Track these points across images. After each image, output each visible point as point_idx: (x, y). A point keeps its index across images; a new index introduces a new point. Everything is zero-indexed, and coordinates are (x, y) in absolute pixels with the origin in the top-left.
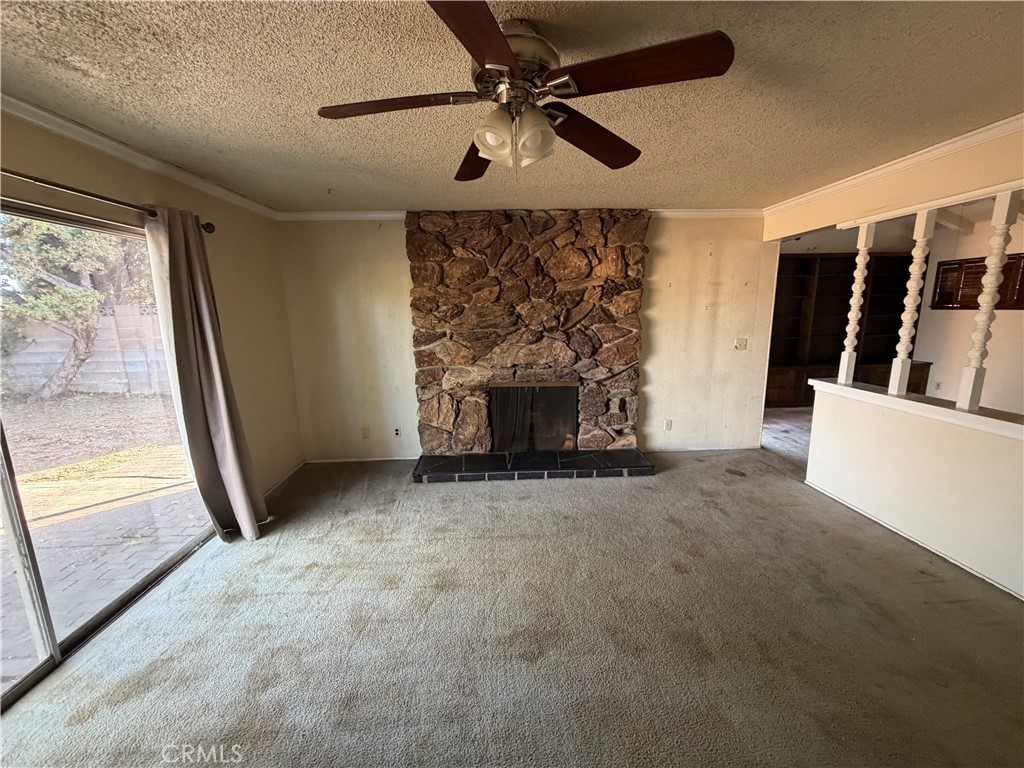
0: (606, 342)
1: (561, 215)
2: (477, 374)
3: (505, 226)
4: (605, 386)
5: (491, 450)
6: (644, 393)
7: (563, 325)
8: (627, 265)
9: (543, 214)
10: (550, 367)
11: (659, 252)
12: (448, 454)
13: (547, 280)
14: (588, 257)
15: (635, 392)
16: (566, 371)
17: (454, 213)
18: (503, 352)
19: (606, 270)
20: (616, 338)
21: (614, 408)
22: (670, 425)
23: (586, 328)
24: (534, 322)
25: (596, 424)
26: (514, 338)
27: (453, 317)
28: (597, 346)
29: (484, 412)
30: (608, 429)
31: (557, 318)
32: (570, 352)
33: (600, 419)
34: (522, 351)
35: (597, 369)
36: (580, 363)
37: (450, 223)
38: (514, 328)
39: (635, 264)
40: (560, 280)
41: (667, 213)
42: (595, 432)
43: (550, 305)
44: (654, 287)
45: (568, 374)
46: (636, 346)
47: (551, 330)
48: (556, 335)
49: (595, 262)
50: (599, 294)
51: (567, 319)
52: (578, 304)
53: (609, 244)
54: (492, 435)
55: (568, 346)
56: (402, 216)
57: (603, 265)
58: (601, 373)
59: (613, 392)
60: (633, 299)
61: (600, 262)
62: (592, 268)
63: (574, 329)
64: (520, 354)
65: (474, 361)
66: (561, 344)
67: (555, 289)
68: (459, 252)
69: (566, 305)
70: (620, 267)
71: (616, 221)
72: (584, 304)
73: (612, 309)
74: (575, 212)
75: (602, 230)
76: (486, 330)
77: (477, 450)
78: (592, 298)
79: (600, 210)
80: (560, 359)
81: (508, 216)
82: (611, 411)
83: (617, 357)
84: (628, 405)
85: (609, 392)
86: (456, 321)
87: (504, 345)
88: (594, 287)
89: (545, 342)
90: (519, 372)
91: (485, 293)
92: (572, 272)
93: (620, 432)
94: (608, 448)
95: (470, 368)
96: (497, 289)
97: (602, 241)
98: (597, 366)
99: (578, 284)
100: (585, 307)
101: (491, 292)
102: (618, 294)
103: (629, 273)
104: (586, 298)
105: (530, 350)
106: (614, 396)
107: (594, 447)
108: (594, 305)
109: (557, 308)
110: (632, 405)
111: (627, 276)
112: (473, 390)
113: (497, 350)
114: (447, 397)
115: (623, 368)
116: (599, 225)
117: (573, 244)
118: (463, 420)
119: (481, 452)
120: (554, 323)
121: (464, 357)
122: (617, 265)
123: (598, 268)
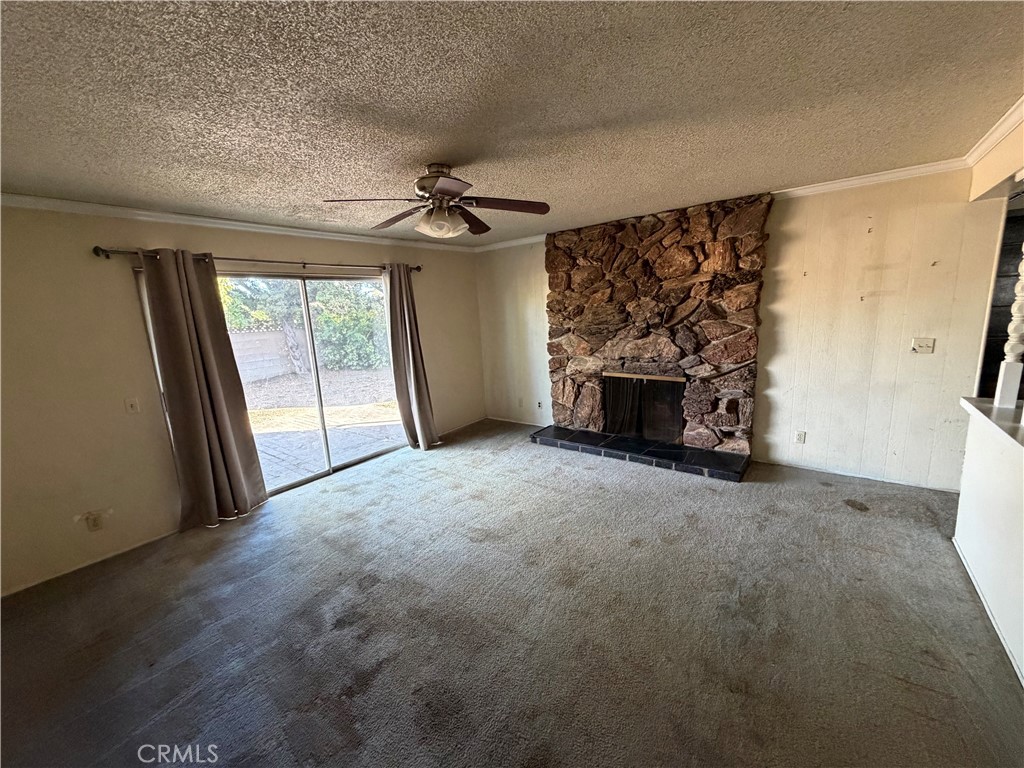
0: (713, 339)
1: (668, 216)
2: (592, 364)
3: (620, 234)
4: (713, 384)
5: (603, 430)
6: (767, 397)
7: (666, 322)
8: (738, 257)
9: (651, 218)
10: (654, 361)
11: (788, 238)
12: (569, 427)
13: (653, 280)
14: (694, 254)
15: (751, 394)
16: (670, 366)
17: (578, 231)
18: (613, 346)
19: (713, 265)
20: (724, 335)
21: (722, 409)
22: (803, 438)
23: (694, 324)
24: (639, 319)
25: (701, 422)
26: (622, 334)
27: (575, 315)
28: (702, 342)
29: (598, 397)
30: (716, 429)
31: (660, 315)
32: (673, 347)
33: (706, 417)
34: (629, 345)
35: (701, 366)
36: (685, 360)
37: (575, 238)
38: (623, 325)
39: (748, 255)
40: (666, 279)
41: (797, 191)
42: (701, 430)
43: (654, 303)
44: (782, 277)
45: (671, 369)
46: (750, 344)
47: (656, 326)
48: (660, 331)
49: (701, 258)
50: (706, 291)
51: (671, 316)
52: (683, 301)
53: (719, 237)
54: (605, 418)
55: (673, 341)
56: (543, 238)
57: (711, 260)
58: (705, 371)
59: (723, 391)
60: (746, 294)
61: (707, 257)
62: (699, 265)
63: (679, 326)
64: (627, 348)
65: (592, 353)
66: (665, 339)
67: (661, 287)
68: (581, 261)
69: (670, 302)
70: (728, 260)
71: (727, 213)
72: (690, 300)
73: (724, 304)
74: (683, 211)
75: (711, 225)
76: (600, 326)
77: (591, 428)
78: (699, 295)
79: (708, 205)
80: (664, 354)
81: (620, 225)
82: (719, 411)
83: (726, 355)
84: (740, 407)
85: (718, 391)
86: (577, 319)
87: (616, 340)
88: (702, 283)
89: (651, 338)
90: (626, 365)
91: (598, 295)
92: (676, 270)
93: (730, 435)
94: (716, 448)
95: (587, 359)
96: (609, 291)
97: (709, 235)
98: (702, 363)
99: (684, 281)
100: (692, 303)
101: (603, 294)
102: (729, 289)
103: (741, 265)
104: (692, 294)
105: (636, 345)
106: (724, 395)
107: (698, 445)
108: (702, 301)
109: (661, 305)
110: (746, 408)
111: (738, 269)
112: (589, 377)
113: (609, 343)
114: (569, 381)
115: (733, 367)
116: (706, 221)
117: (678, 242)
118: (581, 401)
119: (595, 430)
120: (657, 320)
121: (583, 348)
122: (724, 259)
123: (706, 263)
